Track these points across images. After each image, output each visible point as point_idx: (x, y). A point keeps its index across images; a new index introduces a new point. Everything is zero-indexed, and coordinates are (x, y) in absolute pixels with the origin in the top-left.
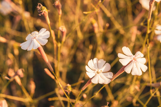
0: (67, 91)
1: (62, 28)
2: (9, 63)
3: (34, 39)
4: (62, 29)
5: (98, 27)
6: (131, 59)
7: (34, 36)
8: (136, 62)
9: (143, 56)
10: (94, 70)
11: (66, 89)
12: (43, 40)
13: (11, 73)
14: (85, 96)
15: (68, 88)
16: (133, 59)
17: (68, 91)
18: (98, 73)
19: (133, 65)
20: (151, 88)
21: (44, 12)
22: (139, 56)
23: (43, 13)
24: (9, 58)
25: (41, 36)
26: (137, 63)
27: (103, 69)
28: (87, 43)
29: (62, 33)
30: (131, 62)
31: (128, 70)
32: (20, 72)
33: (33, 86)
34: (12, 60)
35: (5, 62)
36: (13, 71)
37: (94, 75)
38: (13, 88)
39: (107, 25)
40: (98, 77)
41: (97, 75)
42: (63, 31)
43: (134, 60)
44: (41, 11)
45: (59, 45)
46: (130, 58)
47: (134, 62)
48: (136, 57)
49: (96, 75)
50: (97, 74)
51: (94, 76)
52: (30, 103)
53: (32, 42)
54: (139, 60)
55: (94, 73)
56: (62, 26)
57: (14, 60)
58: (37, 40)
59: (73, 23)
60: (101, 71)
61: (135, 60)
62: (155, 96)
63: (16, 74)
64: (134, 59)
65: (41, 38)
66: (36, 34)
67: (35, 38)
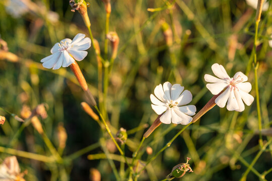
0: (120, 140)
1: (112, 35)
2: (23, 98)
3: (65, 51)
4: (112, 38)
5: (173, 36)
6: (227, 83)
7: (65, 45)
8: (234, 89)
9: (247, 80)
10: (165, 102)
11: (118, 136)
12: (80, 52)
13: (26, 112)
14: (149, 150)
15: (121, 135)
16: (229, 84)
17: (122, 139)
18: (171, 106)
19: (230, 93)
20: (261, 137)
21: (81, 5)
22: (239, 79)
23: (78, 7)
24: (23, 91)
25: (76, 46)
26: (236, 90)
27: (179, 100)
28: (154, 64)
29: (112, 43)
30: (226, 88)
31: (221, 103)
32: (41, 110)
33: (62, 136)
34: (28, 93)
35: (15, 98)
36: (29, 108)
37: (164, 109)
38: (30, 140)
39: (188, 33)
40: (172, 114)
41: (170, 111)
42: (114, 40)
43: (231, 86)
44: (75, 5)
45: (107, 64)
46: (225, 83)
47: (232, 88)
48: (235, 81)
49: (168, 109)
50: (170, 108)
51: (164, 112)
52: (57, 164)
53: (62, 55)
54: (239, 85)
55: (164, 106)
56: (112, 33)
57: (31, 94)
58: (69, 53)
59: (131, 32)
60: (176, 103)
61: (234, 86)
62: (267, 150)
63: (35, 113)
64: (231, 83)
65: (76, 50)
66: (68, 43)
67: (66, 49)
